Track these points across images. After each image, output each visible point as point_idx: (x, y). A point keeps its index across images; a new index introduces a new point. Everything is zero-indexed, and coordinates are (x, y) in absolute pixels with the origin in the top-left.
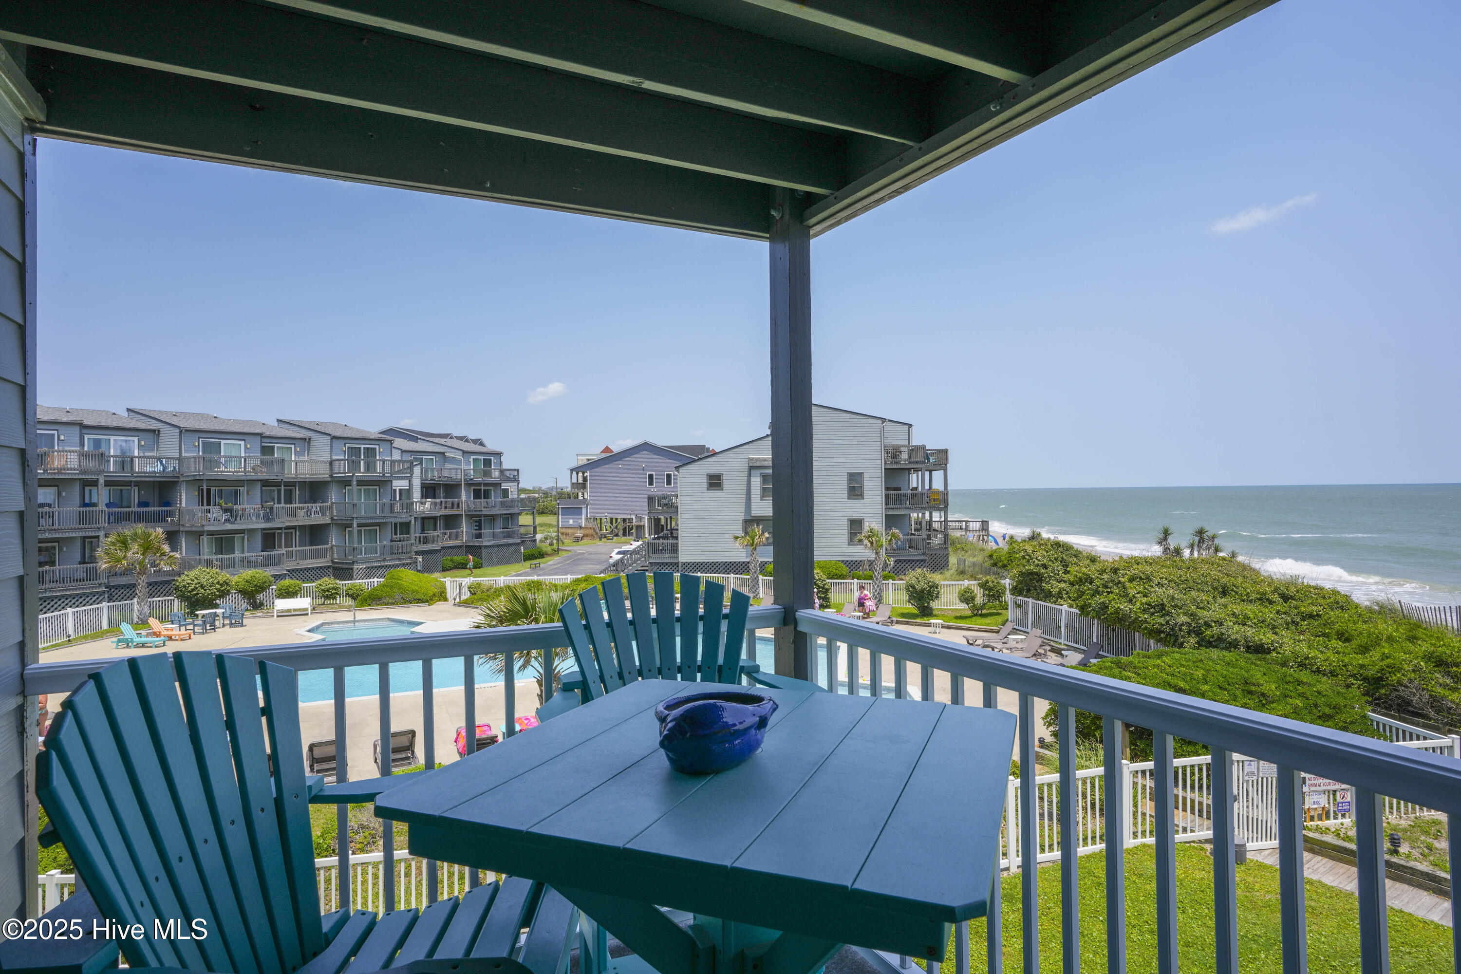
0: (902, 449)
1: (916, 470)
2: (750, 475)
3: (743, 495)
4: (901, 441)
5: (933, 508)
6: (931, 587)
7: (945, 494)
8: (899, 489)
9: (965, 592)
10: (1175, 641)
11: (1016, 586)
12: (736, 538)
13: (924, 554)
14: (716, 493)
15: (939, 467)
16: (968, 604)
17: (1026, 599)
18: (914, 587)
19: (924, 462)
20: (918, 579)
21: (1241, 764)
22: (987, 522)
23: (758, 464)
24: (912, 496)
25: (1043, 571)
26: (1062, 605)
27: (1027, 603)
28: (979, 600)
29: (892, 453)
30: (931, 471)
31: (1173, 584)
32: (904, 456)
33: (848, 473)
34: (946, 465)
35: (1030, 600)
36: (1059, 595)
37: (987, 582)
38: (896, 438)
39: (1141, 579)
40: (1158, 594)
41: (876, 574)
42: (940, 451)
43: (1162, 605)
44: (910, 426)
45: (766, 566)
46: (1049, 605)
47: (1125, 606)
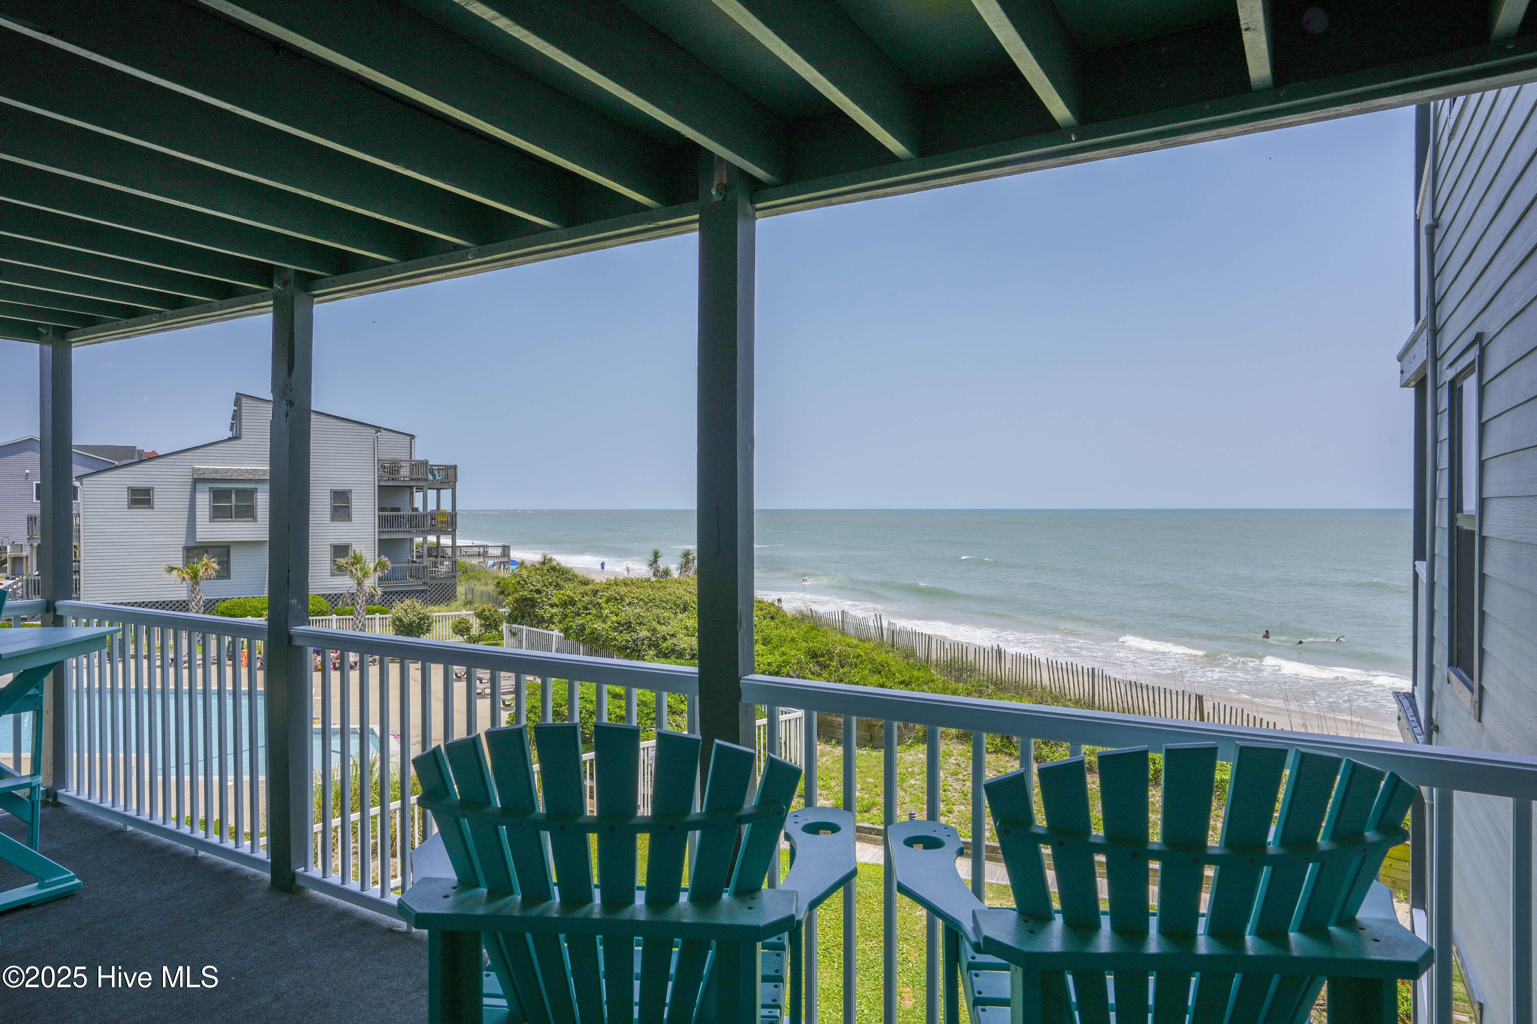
0: (403, 464)
1: (420, 489)
2: (194, 491)
3: (185, 514)
4: (402, 455)
5: (439, 532)
6: (421, 619)
7: (453, 516)
8: (398, 510)
9: (460, 623)
10: (639, 656)
11: (512, 613)
12: (171, 569)
13: (425, 584)
14: (141, 513)
15: (446, 486)
16: (462, 636)
17: (520, 627)
18: (401, 620)
19: (426, 480)
20: (406, 611)
21: (646, 750)
22: (508, 547)
23: (206, 476)
24: (411, 519)
25: (536, 596)
26: (553, 630)
27: (521, 631)
28: (475, 631)
29: (390, 468)
30: (438, 490)
31: (641, 603)
32: (405, 472)
33: (331, 490)
34: (455, 483)
35: (525, 627)
36: (551, 621)
37: (484, 610)
38: (394, 450)
39: (616, 599)
40: (628, 612)
41: (358, 607)
42: (447, 468)
43: (630, 623)
44: (412, 437)
45: (217, 604)
46: (541, 631)
47: (598, 625)
